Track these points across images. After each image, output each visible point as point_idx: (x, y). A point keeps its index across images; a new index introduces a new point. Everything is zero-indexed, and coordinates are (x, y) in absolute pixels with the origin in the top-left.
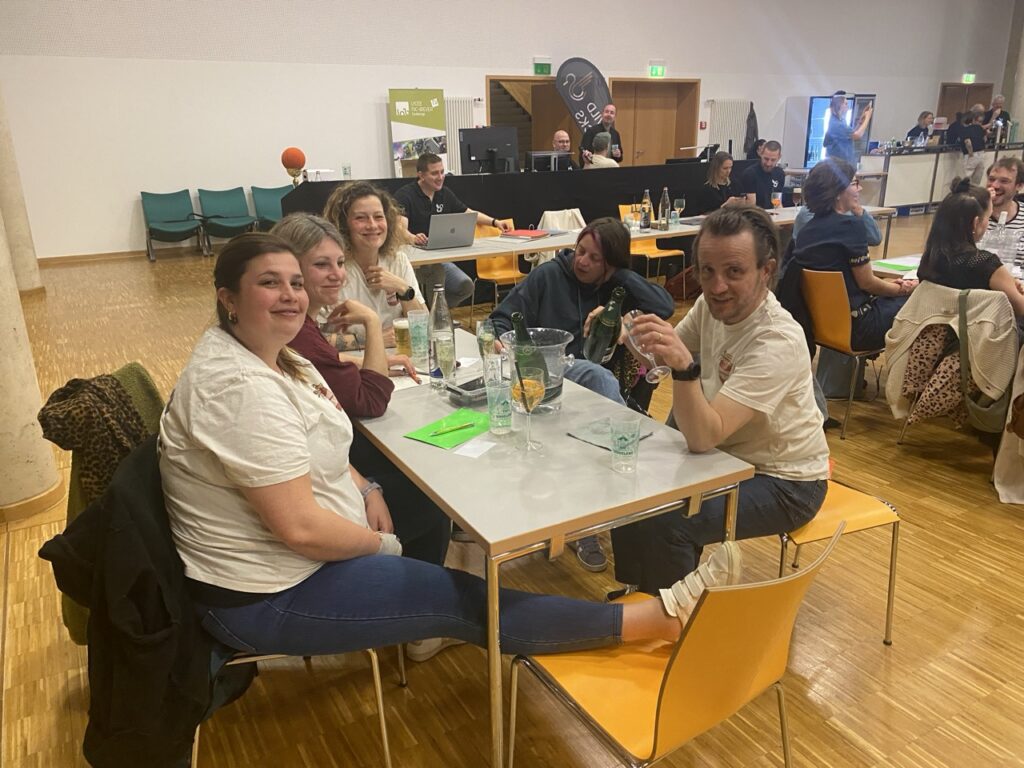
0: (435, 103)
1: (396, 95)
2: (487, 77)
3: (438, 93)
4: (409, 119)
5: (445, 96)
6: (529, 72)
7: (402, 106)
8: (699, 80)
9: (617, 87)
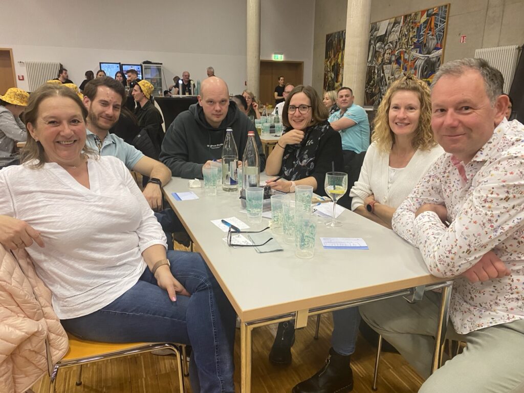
8: (11, 49)
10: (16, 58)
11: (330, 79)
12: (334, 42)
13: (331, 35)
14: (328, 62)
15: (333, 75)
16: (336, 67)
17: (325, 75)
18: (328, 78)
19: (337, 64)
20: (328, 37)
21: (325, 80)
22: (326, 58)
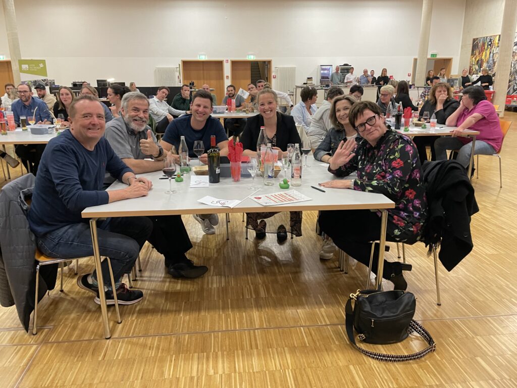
8: (272, 60)
9: (234, 63)
10: (273, 65)
11: (474, 70)
12: (479, 44)
13: (477, 39)
14: (474, 58)
15: (477, 68)
16: (480, 62)
17: (470, 67)
18: (473, 70)
19: (481, 59)
20: (474, 40)
21: (470, 71)
22: (472, 55)
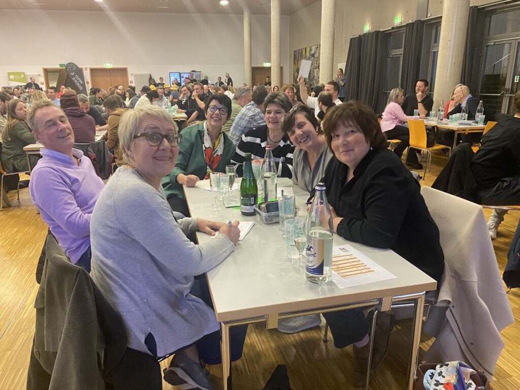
0: (22, 76)
1: (9, 74)
2: (43, 68)
3: (23, 73)
4: (14, 80)
5: (26, 73)
6: (58, 67)
7: (12, 77)
8: (127, 68)
9: (93, 71)
10: (129, 72)
12: (297, 55)
13: (296, 51)
15: (297, 74)
19: (298, 68)
22: (294, 64)
